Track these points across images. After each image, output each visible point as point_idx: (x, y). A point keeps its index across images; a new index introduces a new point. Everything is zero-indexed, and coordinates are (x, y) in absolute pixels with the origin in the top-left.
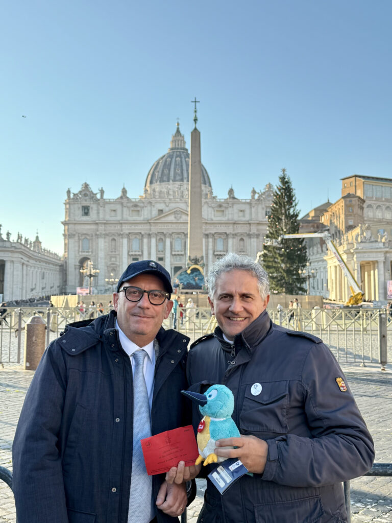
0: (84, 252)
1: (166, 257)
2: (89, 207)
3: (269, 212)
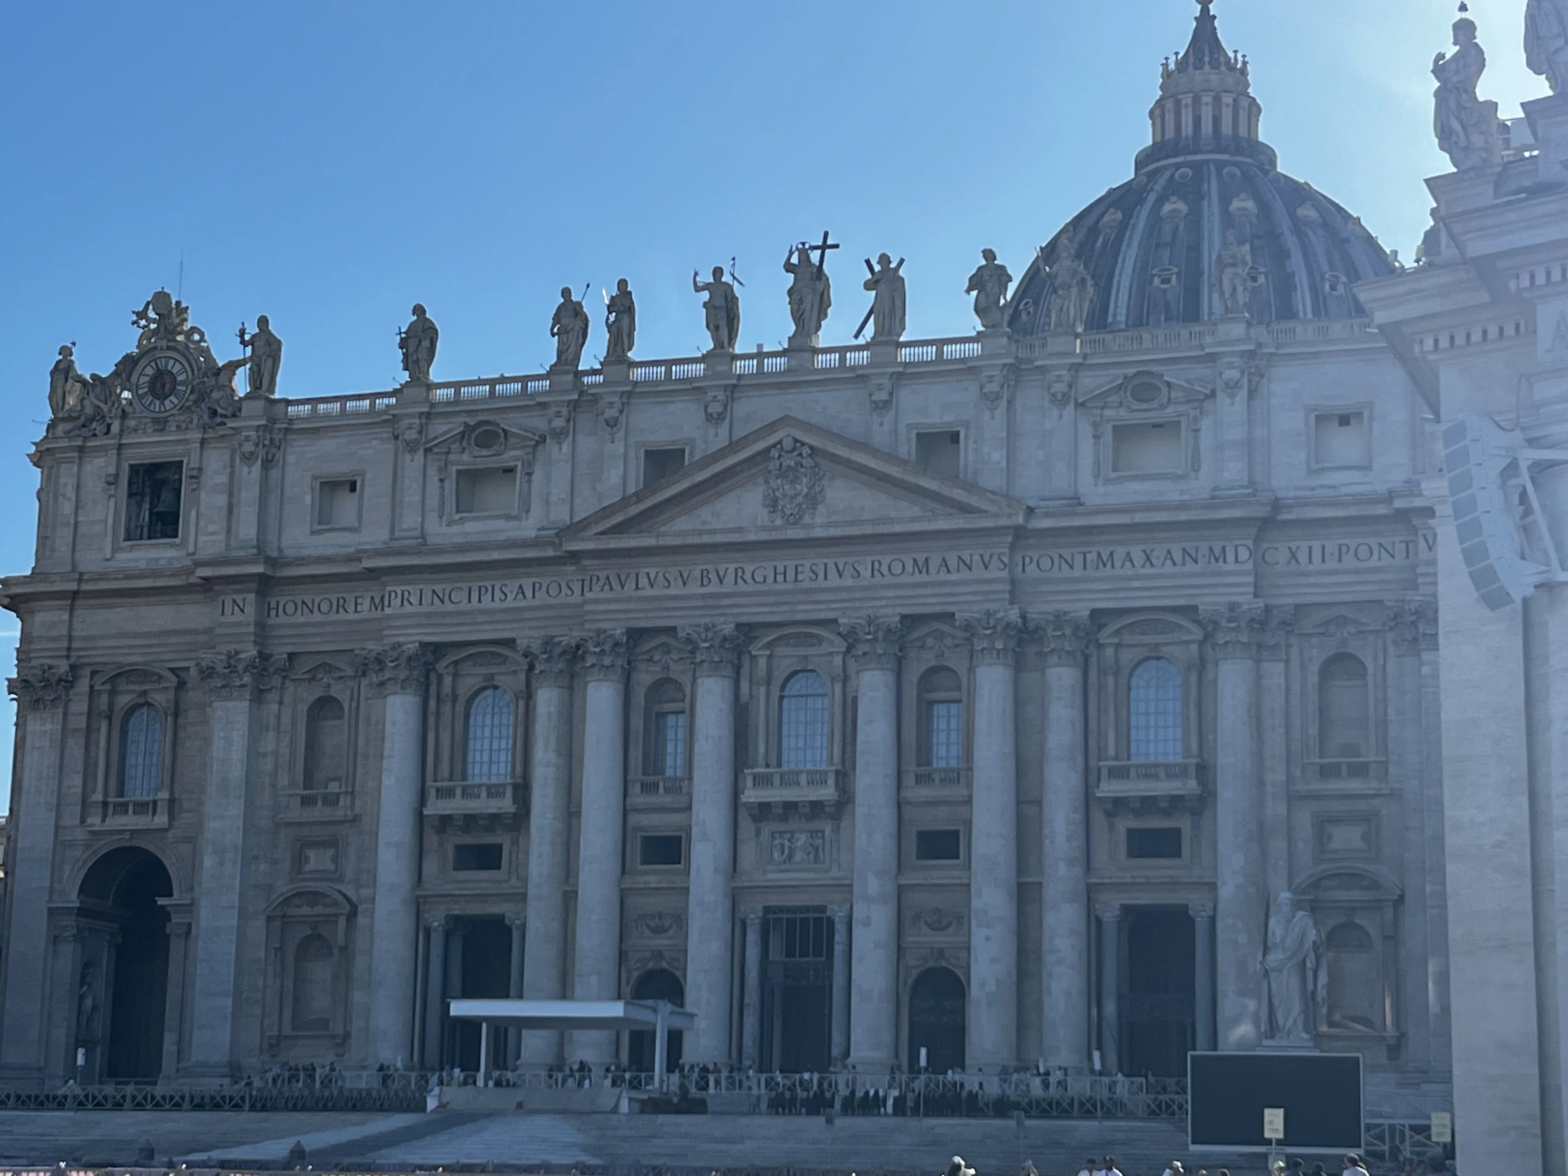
0: (122, 809)
1: (695, 831)
2: (178, 467)
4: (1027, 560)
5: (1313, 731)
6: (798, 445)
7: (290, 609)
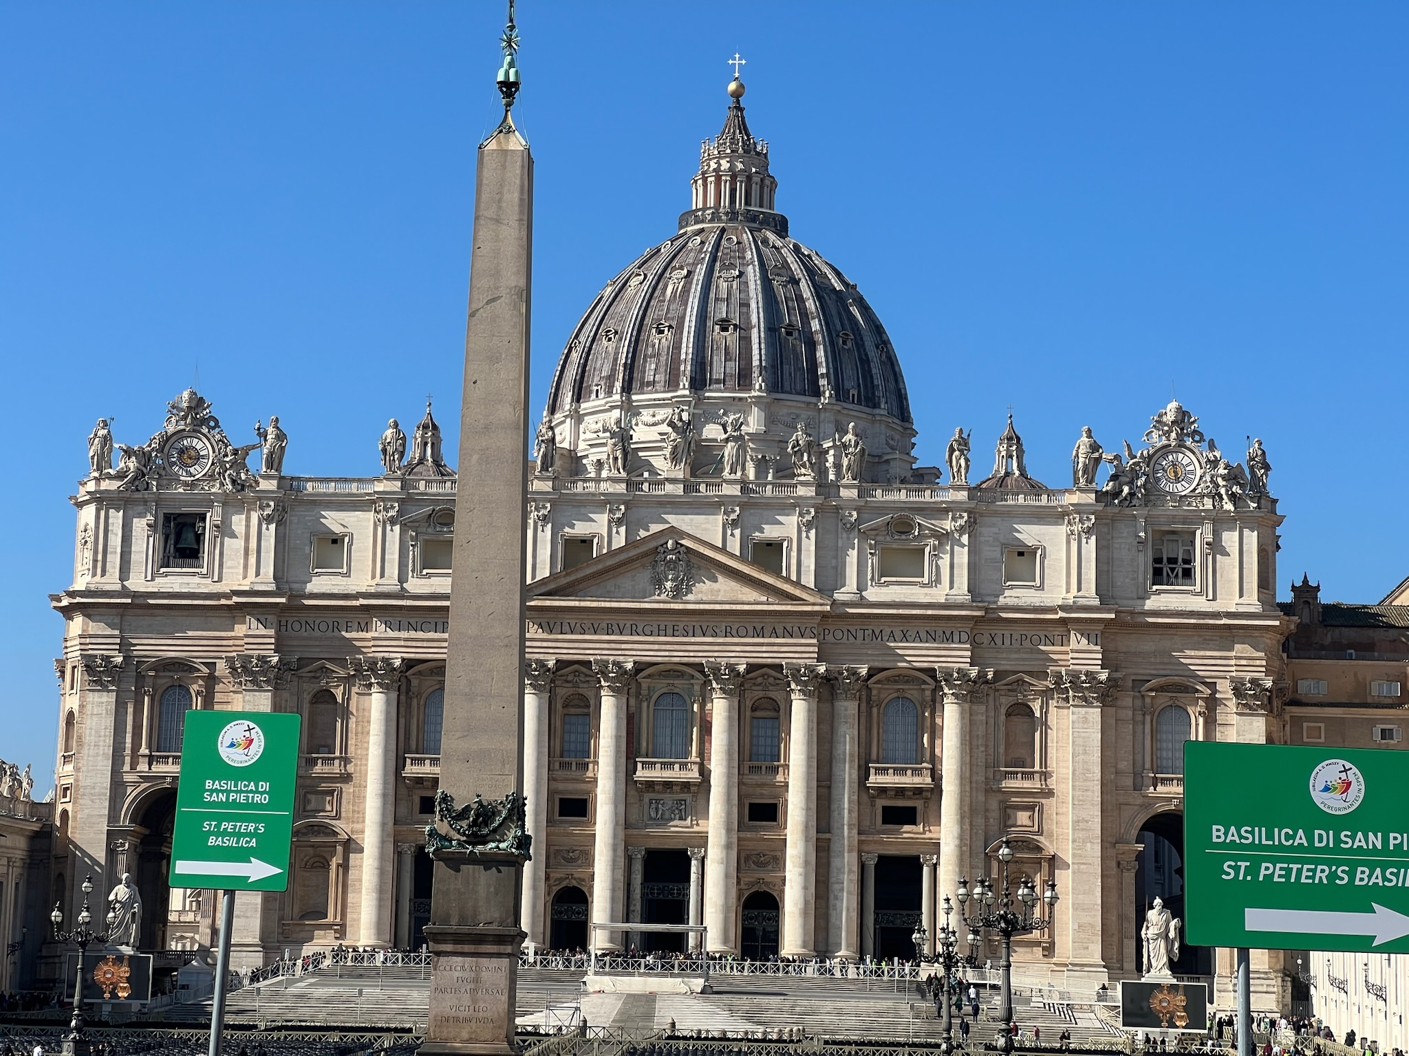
0: (164, 760)
2: (203, 518)
3: (1172, 561)
4: (827, 632)
5: (1002, 750)
6: (679, 546)
7: (297, 626)
